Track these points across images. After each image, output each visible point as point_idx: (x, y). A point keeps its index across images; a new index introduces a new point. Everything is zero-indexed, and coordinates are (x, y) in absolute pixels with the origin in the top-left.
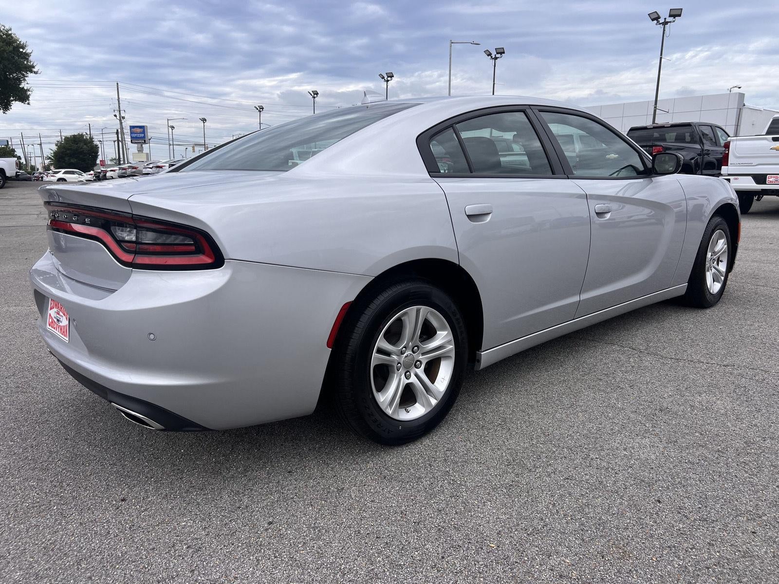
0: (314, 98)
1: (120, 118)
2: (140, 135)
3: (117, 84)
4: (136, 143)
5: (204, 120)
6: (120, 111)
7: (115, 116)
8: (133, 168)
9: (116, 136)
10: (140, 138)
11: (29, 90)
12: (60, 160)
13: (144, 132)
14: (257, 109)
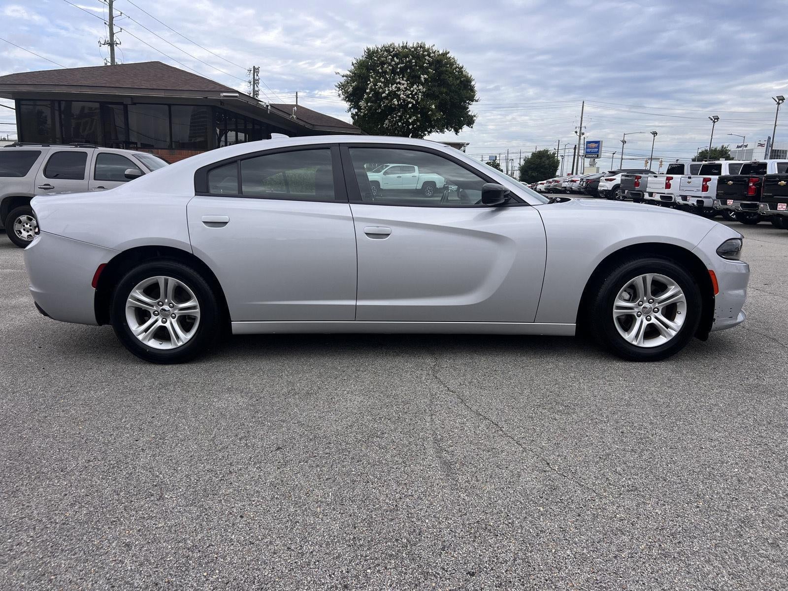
0: (779, 104)
1: (580, 134)
2: (593, 150)
3: (583, 102)
4: (589, 157)
5: (655, 134)
6: (581, 128)
7: (576, 132)
8: (556, 182)
9: (574, 151)
10: (594, 152)
11: (475, 116)
12: (525, 173)
13: (598, 147)
14: (712, 120)
